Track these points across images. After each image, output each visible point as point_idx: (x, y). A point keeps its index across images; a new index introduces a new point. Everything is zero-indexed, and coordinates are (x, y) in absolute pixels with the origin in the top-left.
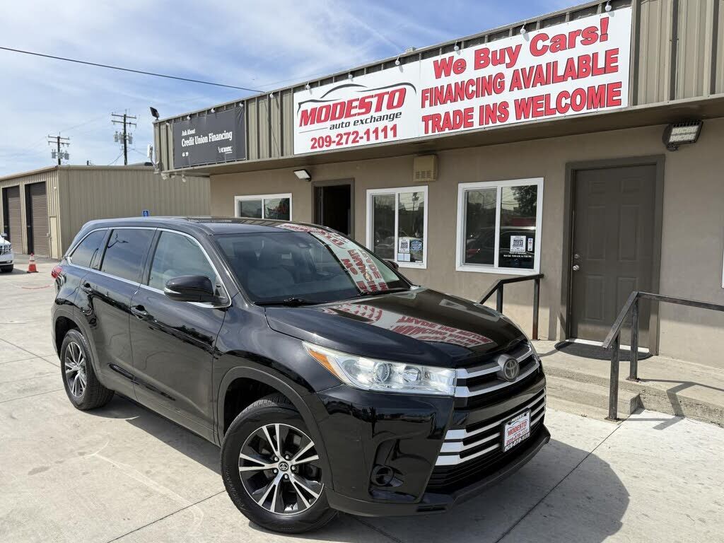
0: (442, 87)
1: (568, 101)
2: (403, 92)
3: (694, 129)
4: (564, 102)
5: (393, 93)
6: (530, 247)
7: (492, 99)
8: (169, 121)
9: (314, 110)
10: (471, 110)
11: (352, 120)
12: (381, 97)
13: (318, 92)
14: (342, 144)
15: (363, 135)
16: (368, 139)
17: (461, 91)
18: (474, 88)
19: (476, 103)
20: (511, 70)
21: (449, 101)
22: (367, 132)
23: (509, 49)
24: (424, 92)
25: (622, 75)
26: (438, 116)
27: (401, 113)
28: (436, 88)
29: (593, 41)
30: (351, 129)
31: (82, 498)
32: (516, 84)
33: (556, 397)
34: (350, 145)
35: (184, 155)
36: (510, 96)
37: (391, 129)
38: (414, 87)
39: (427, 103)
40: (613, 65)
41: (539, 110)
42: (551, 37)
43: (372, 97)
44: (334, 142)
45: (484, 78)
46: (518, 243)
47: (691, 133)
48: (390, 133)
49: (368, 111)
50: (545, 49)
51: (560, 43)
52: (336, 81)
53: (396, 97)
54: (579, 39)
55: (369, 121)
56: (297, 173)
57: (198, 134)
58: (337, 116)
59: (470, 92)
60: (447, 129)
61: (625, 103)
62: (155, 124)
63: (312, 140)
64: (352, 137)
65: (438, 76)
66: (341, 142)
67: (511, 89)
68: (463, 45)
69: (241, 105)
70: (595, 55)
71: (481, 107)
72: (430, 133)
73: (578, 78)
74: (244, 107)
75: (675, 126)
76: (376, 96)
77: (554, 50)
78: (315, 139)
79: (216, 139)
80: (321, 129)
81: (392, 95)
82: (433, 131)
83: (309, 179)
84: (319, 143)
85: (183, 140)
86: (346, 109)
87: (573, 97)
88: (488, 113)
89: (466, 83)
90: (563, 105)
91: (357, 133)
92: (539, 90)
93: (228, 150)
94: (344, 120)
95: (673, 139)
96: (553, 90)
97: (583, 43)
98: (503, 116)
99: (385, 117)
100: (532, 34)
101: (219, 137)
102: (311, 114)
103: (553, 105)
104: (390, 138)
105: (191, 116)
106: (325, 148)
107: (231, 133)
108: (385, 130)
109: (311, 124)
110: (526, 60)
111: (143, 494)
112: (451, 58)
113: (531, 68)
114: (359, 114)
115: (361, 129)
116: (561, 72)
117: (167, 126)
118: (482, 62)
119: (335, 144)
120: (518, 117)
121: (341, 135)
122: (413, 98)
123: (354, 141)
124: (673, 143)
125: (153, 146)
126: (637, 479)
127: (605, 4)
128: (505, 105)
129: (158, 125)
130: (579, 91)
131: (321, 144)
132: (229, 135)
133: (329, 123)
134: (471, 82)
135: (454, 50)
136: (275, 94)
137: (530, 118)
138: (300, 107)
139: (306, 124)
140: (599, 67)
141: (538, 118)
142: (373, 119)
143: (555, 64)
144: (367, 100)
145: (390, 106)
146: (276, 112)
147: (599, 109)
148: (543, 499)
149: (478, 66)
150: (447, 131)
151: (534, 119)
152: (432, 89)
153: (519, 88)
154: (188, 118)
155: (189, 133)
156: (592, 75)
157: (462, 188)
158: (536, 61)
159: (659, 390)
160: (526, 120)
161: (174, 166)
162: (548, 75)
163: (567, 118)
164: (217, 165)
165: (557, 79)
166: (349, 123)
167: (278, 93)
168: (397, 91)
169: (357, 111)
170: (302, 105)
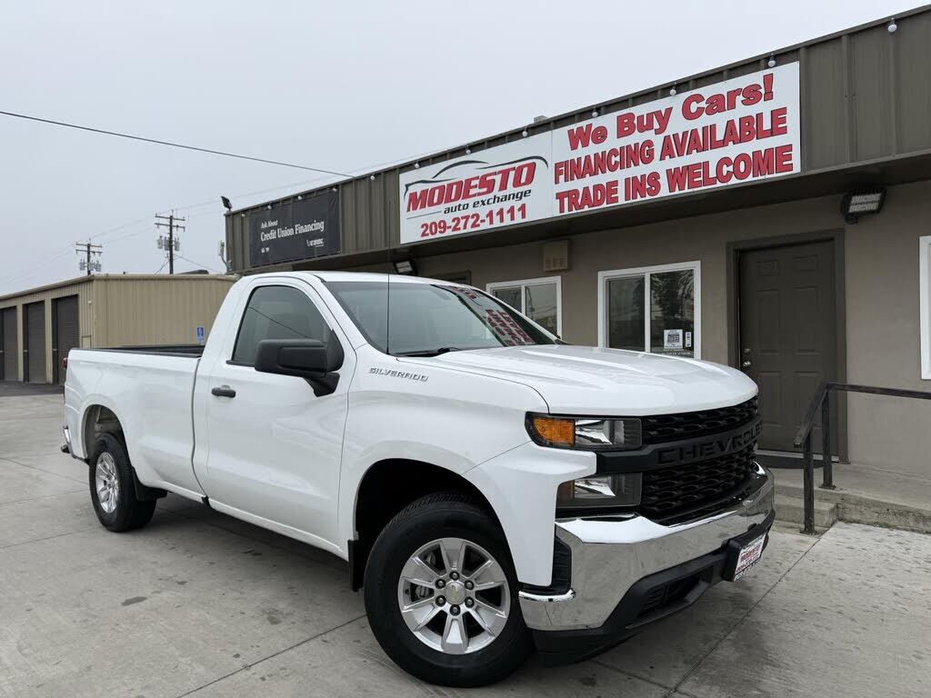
0: (579, 159)
1: (731, 168)
2: (532, 168)
3: (876, 197)
4: (725, 169)
5: (520, 169)
6: (688, 342)
7: (640, 170)
8: (244, 211)
9: (424, 192)
10: (615, 183)
11: (471, 201)
12: (505, 174)
13: (429, 172)
14: (459, 229)
15: (485, 218)
16: (491, 222)
17: (602, 163)
18: (618, 159)
19: (620, 176)
20: (661, 136)
21: (588, 175)
22: (490, 214)
23: (658, 113)
24: (557, 166)
25: (792, 137)
26: (576, 192)
27: (530, 191)
28: (572, 161)
29: (756, 100)
30: (471, 211)
32: (667, 151)
34: (469, 229)
35: (263, 251)
36: (660, 166)
37: (519, 210)
38: (545, 161)
39: (562, 178)
40: (780, 126)
41: (696, 180)
42: (706, 99)
43: (495, 174)
44: (450, 227)
45: (629, 147)
46: (673, 338)
47: (872, 202)
48: (518, 215)
49: (490, 190)
50: (700, 111)
51: (717, 104)
52: (450, 158)
53: (524, 172)
54: (740, 98)
55: (491, 201)
56: (398, 267)
57: (282, 226)
58: (453, 197)
59: (613, 163)
61: (797, 169)
62: (227, 216)
63: (422, 227)
64: (471, 221)
65: (574, 147)
66: (458, 227)
67: (662, 158)
68: (602, 109)
69: (334, 190)
70: (760, 116)
71: (627, 180)
72: (566, 212)
73: (740, 142)
74: (338, 192)
75: (854, 194)
76: (499, 172)
77: (710, 112)
78: (426, 225)
79: (305, 231)
80: (435, 214)
81: (519, 171)
82: (570, 209)
84: (431, 229)
85: (263, 233)
86: (464, 189)
87: (736, 164)
88: (635, 185)
89: (607, 152)
90: (725, 174)
91: (477, 216)
92: (696, 158)
93: (318, 242)
94: (462, 202)
95: (853, 209)
96: (712, 157)
97: (745, 103)
98: (653, 188)
100: (684, 96)
101: (308, 228)
102: (420, 197)
103: (712, 174)
104: (518, 219)
105: (273, 204)
106: (438, 235)
107: (323, 223)
108: (511, 210)
109: (421, 208)
110: (678, 125)
112: (589, 126)
113: (685, 133)
114: (480, 194)
115: (483, 211)
116: (720, 136)
117: (242, 218)
118: (626, 129)
119: (451, 230)
120: (672, 189)
121: (458, 219)
122: (544, 174)
123: (474, 225)
124: (853, 214)
125: (224, 241)
127: (768, 59)
128: (655, 176)
129: (230, 217)
130: (742, 157)
131: (434, 231)
132: (320, 226)
133: (443, 206)
134: (613, 152)
135: (592, 117)
136: (377, 175)
137: (687, 190)
138: (407, 190)
139: (415, 208)
140: (765, 129)
141: (695, 189)
143: (713, 127)
144: (488, 178)
145: (517, 183)
146: (378, 197)
147: (768, 176)
149: (621, 134)
150: (587, 208)
151: (691, 190)
152: (567, 162)
153: (672, 156)
154: (269, 207)
155: (270, 225)
156: (757, 139)
157: (603, 276)
158: (690, 125)
159: (861, 498)
160: (681, 192)
161: (251, 264)
162: (705, 141)
163: (729, 187)
164: (305, 261)
165: (716, 145)
166: (468, 205)
167: (380, 174)
168: (525, 166)
169: (477, 190)
170: (409, 187)
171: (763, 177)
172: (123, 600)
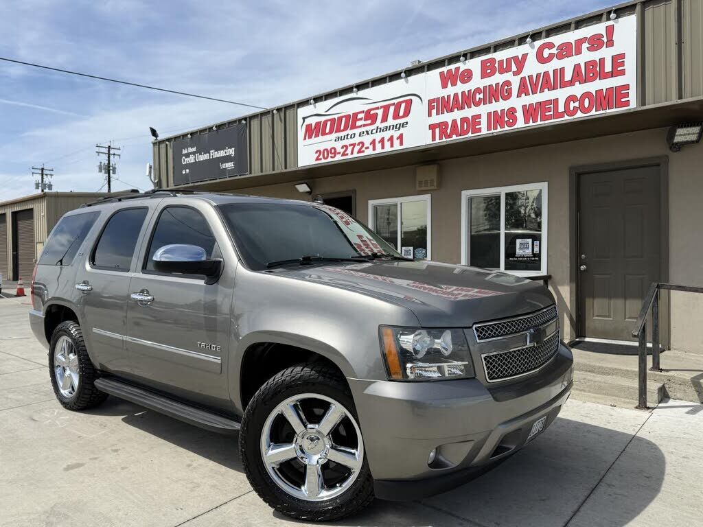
0: (449, 96)
1: (577, 104)
2: (409, 103)
3: (696, 130)
4: (572, 105)
5: (400, 104)
7: (500, 106)
8: (169, 140)
9: (318, 124)
10: (479, 116)
11: (357, 131)
12: (386, 109)
13: (322, 107)
14: (347, 154)
15: (369, 145)
16: (374, 149)
17: (468, 99)
18: (481, 96)
19: (483, 110)
20: (518, 77)
21: (456, 109)
22: (373, 143)
23: (516, 59)
24: (430, 102)
25: (630, 77)
26: (446, 123)
27: (407, 123)
28: (443, 98)
29: (600, 47)
30: (357, 140)
31: (127, 490)
32: (523, 90)
33: (581, 390)
34: (356, 155)
35: (184, 172)
36: (517, 102)
37: (397, 139)
38: (420, 98)
39: (434, 112)
40: (619, 69)
41: (547, 114)
42: (557, 46)
43: (378, 108)
44: (339, 153)
45: (491, 86)
46: (524, 246)
47: (693, 134)
48: (396, 142)
49: (374, 122)
50: (551, 57)
51: (566, 51)
52: (340, 96)
53: (403, 107)
54: (585, 46)
55: (374, 131)
56: (297, 186)
57: (199, 151)
58: (342, 128)
59: (477, 100)
61: (633, 104)
62: (154, 144)
63: (316, 152)
64: (357, 148)
65: (444, 86)
66: (346, 153)
67: (519, 96)
68: (468, 55)
69: (244, 122)
70: (602, 61)
71: (489, 114)
72: (437, 140)
73: (585, 82)
74: (246, 124)
75: (679, 127)
76: (381, 107)
77: (560, 57)
78: (320, 151)
79: (218, 156)
80: (327, 141)
81: (398, 106)
82: (441, 138)
83: (310, 193)
84: (324, 155)
85: (184, 157)
86: (351, 121)
87: (581, 101)
88: (495, 118)
89: (472, 91)
90: (572, 109)
91: (363, 144)
92: (547, 95)
93: (230, 165)
94: (350, 132)
95: (677, 139)
96: (561, 94)
97: (590, 49)
98: (511, 121)
99: (391, 127)
100: (538, 43)
101: (221, 154)
102: (315, 127)
103: (561, 109)
104: (397, 146)
105: (192, 134)
106: (330, 160)
107: (233, 149)
108: (391, 139)
109: (315, 137)
110: (533, 68)
111: (190, 486)
112: (457, 69)
113: (538, 75)
114: (365, 125)
115: (367, 140)
116: (568, 77)
117: (167, 145)
118: (489, 71)
119: (340, 155)
120: (526, 121)
121: (346, 146)
122: (419, 108)
123: (359, 151)
124: (677, 144)
125: (152, 164)
126: (688, 460)
127: (609, 13)
128: (512, 111)
129: (157, 144)
130: (587, 95)
131: (326, 156)
132: (231, 152)
133: (334, 136)
134: (478, 90)
135: (460, 61)
136: (279, 110)
137: (539, 122)
138: (304, 122)
139: (310, 137)
140: (606, 71)
141: (546, 122)
142: (379, 130)
143: (562, 70)
144: (372, 112)
145: (396, 116)
146: (279, 127)
147: (608, 111)
148: (601, 479)
149: (484, 75)
150: (454, 137)
152: (438, 99)
153: (527, 94)
154: (189, 136)
155: (189, 151)
156: (600, 79)
157: (465, 194)
158: (542, 68)
159: (685, 379)
160: (534, 124)
161: (174, 183)
162: (555, 81)
163: (575, 120)
164: (218, 181)
165: (565, 84)
166: (355, 134)
167: (281, 109)
168: (403, 102)
169: (362, 122)
170: (306, 120)
171: (604, 112)
172: (65, 466)
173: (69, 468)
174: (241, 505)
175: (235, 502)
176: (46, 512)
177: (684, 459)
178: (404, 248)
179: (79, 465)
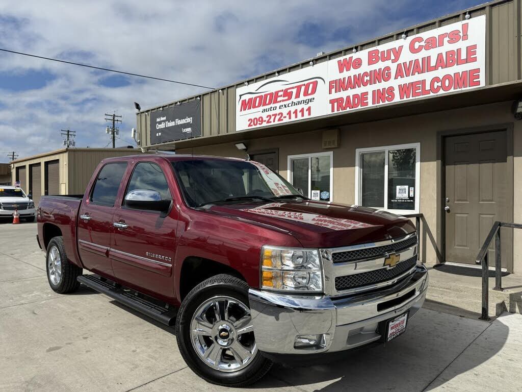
0: (344, 79)
1: (439, 84)
2: (315, 84)
4: (436, 85)
5: (308, 85)
7: (382, 85)
8: (147, 111)
9: (250, 100)
10: (367, 93)
11: (278, 105)
12: (299, 88)
13: (253, 87)
14: (271, 122)
15: (286, 115)
16: (290, 118)
17: (358, 81)
18: (368, 78)
19: (370, 89)
20: (396, 64)
21: (349, 88)
22: (289, 113)
23: (394, 50)
24: (331, 83)
25: (480, 63)
26: (342, 99)
27: (314, 99)
28: (340, 79)
29: (457, 40)
30: (278, 111)
31: (86, 368)
32: (399, 74)
34: (277, 122)
35: (157, 135)
36: (395, 83)
37: (307, 110)
38: (323, 80)
39: (333, 90)
40: (472, 57)
41: (417, 91)
42: (424, 40)
43: (293, 88)
44: (265, 121)
45: (375, 71)
46: (402, 191)
48: (306, 113)
49: (290, 98)
50: (420, 48)
51: (431, 43)
52: (266, 79)
53: (310, 87)
55: (290, 105)
56: (237, 145)
57: (168, 120)
58: (267, 102)
59: (365, 81)
60: (348, 108)
61: (483, 84)
62: (138, 114)
63: (249, 120)
64: (278, 117)
65: (341, 71)
67: (396, 78)
68: (359, 47)
69: (198, 98)
70: (459, 50)
71: (374, 92)
72: (336, 111)
73: (446, 67)
74: (201, 100)
75: (520, 101)
76: (295, 87)
77: (427, 48)
78: (251, 119)
79: (181, 123)
80: (256, 113)
81: (307, 86)
82: (338, 110)
83: (246, 150)
84: (254, 123)
85: (157, 124)
86: (274, 97)
87: (443, 81)
88: (378, 95)
89: (362, 75)
90: (436, 87)
91: (282, 114)
92: (417, 77)
93: (189, 130)
94: (272, 105)
95: (520, 110)
96: (428, 77)
97: (449, 42)
98: (390, 97)
99: (302, 102)
100: (411, 38)
101: (183, 121)
102: (248, 102)
103: (428, 87)
104: (306, 116)
105: (163, 107)
106: (258, 126)
107: (191, 118)
108: (302, 111)
109: (248, 109)
110: (406, 57)
111: (132, 367)
112: (351, 58)
113: (411, 62)
114: (283, 101)
115: (285, 111)
116: (433, 63)
117: (146, 115)
118: (374, 59)
119: (266, 122)
120: (401, 97)
121: (270, 116)
122: (323, 88)
123: (280, 120)
124: (519, 113)
125: (136, 129)
126: (512, 362)
127: (465, 14)
128: (391, 89)
129: (140, 114)
130: (447, 77)
132: (189, 120)
133: (261, 108)
134: (366, 74)
135: (353, 52)
136: (222, 90)
137: (411, 98)
138: (240, 98)
139: (245, 110)
140: (462, 58)
141: (417, 97)
142: (293, 104)
143: (429, 58)
144: (289, 91)
145: (306, 94)
146: (223, 102)
147: (463, 89)
148: (439, 375)
149: (370, 62)
150: (348, 109)
151: (414, 98)
152: (336, 80)
153: (402, 77)
154: (161, 109)
155: (161, 120)
156: (457, 65)
157: (358, 152)
158: (414, 57)
160: (408, 99)
161: (151, 142)
162: (423, 66)
163: (438, 96)
164: (181, 141)
165: (431, 69)
166: (276, 107)
167: (225, 89)
168: (311, 83)
169: (281, 98)
170: (242, 97)
171: (460, 90)
172: (48, 348)
173: (50, 350)
174: (163, 382)
175: (160, 380)
176: (26, 382)
177: (509, 361)
178: (313, 191)
179: (57, 348)
